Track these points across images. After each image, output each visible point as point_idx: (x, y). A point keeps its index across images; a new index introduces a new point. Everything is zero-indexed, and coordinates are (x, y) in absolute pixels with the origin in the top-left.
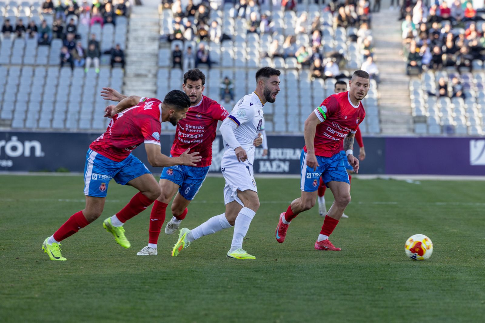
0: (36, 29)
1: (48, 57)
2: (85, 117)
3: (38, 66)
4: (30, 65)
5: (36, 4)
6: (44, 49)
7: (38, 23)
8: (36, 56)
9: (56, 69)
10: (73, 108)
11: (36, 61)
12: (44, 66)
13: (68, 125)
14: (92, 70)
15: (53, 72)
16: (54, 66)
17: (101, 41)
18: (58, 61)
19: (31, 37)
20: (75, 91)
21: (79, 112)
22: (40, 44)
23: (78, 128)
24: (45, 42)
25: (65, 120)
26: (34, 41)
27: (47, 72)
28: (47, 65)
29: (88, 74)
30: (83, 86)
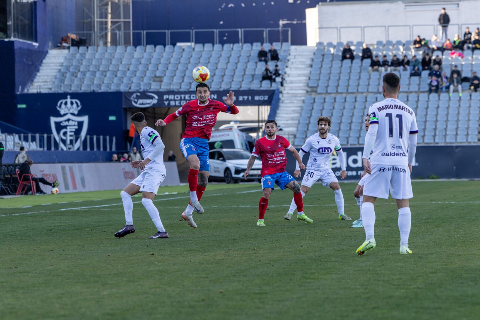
0: (408, 63)
1: (419, 85)
2: (450, 132)
3: (411, 92)
4: (403, 92)
5: (408, 42)
6: (415, 79)
7: (410, 58)
8: (409, 84)
9: (426, 95)
10: (440, 126)
11: (409, 89)
12: (416, 92)
13: (437, 141)
14: (456, 94)
15: (423, 97)
16: (424, 92)
17: (462, 70)
18: (427, 88)
19: (405, 69)
20: (442, 112)
21: (446, 129)
22: (412, 75)
23: (445, 142)
24: (416, 74)
25: (435, 136)
26: (408, 73)
27: (418, 96)
28: (419, 92)
29: (451, 98)
30: (448, 108)
